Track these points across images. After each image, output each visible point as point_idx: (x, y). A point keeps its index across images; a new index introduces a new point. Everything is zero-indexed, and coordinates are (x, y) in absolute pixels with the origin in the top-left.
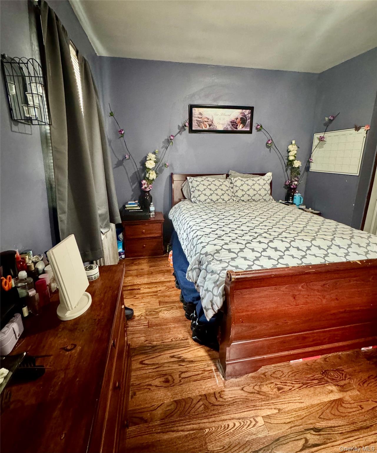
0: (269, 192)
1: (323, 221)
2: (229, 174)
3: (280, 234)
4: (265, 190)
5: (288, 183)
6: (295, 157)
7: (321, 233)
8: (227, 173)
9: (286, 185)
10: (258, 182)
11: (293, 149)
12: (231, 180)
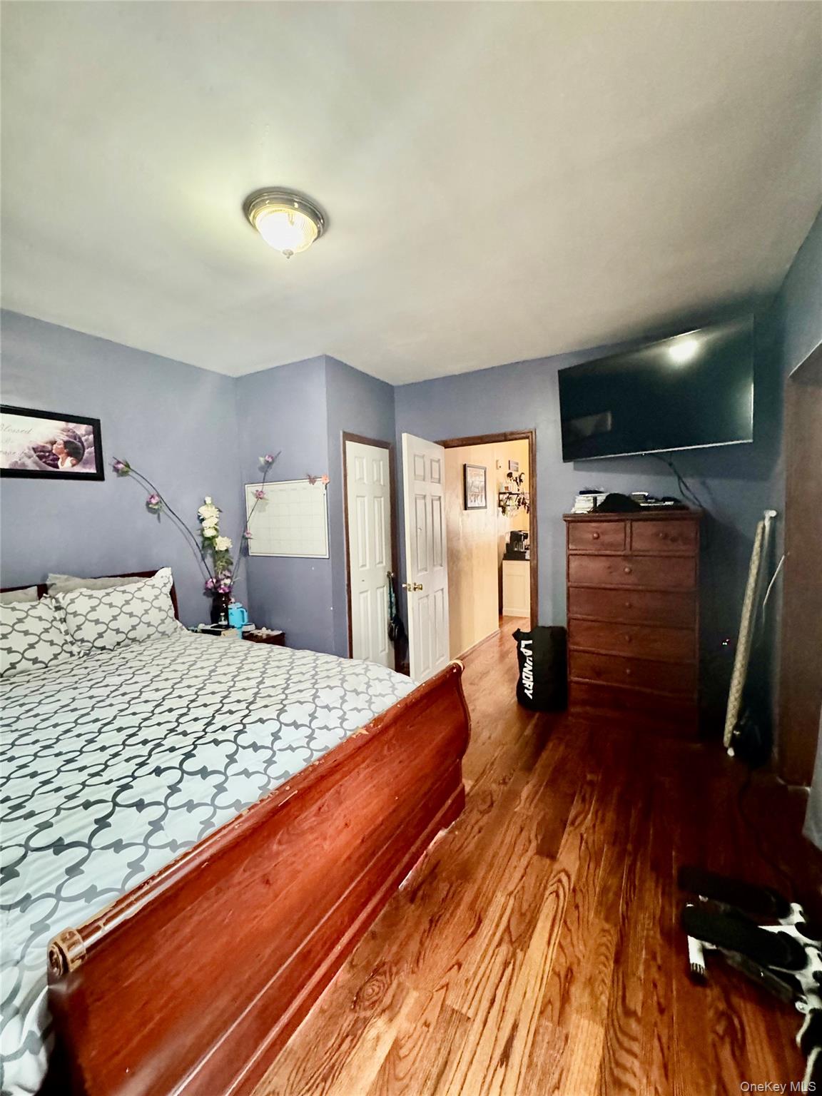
0: (172, 613)
1: (291, 658)
2: (48, 583)
3: (208, 724)
4: (160, 609)
5: (212, 585)
6: (216, 529)
7: (293, 688)
8: (40, 582)
9: (207, 589)
10: (138, 594)
11: (211, 516)
12: (57, 601)
